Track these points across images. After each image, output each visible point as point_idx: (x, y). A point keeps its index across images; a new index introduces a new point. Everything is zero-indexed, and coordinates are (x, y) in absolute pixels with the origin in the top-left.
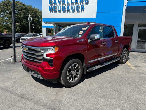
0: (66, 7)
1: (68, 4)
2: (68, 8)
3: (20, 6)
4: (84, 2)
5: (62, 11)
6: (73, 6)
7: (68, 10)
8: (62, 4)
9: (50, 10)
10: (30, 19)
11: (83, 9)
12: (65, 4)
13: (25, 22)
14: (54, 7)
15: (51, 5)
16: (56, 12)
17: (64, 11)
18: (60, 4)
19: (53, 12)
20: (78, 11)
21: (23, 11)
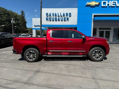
0: (58, 18)
1: (59, 16)
2: (59, 19)
3: (3, 11)
4: (68, 16)
5: (55, 20)
6: (62, 18)
7: (59, 20)
8: (54, 16)
9: (47, 19)
10: (13, 22)
11: (68, 19)
12: (57, 16)
13: (7, 24)
14: (50, 18)
15: (47, 16)
16: (50, 21)
17: (56, 21)
18: (53, 16)
19: (49, 20)
20: (65, 21)
21: (6, 15)
